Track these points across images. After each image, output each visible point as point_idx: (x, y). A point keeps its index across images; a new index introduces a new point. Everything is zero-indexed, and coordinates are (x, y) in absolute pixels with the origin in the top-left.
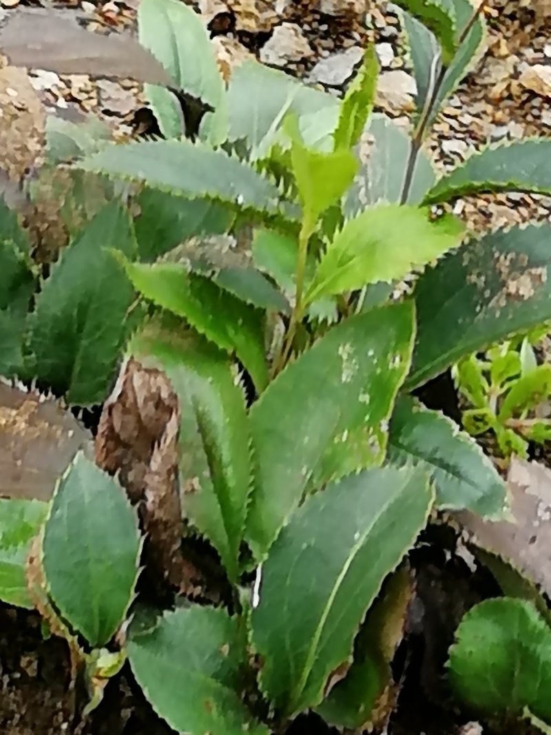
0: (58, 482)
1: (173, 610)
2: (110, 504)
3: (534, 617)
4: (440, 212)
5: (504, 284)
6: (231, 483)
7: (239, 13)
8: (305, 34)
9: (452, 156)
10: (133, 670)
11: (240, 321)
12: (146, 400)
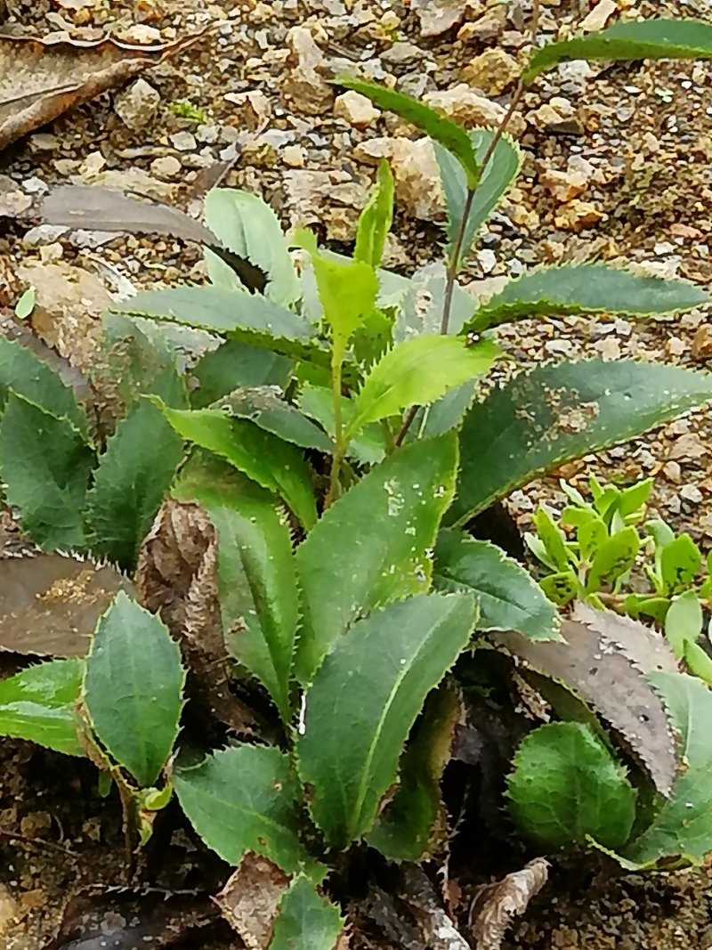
0: (99, 620)
1: (224, 749)
2: (153, 640)
3: (590, 739)
4: (476, 338)
5: (556, 419)
6: (278, 619)
7: (329, 222)
8: (401, 242)
9: (556, 355)
10: (181, 804)
11: (287, 467)
12: (184, 536)
